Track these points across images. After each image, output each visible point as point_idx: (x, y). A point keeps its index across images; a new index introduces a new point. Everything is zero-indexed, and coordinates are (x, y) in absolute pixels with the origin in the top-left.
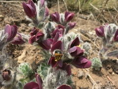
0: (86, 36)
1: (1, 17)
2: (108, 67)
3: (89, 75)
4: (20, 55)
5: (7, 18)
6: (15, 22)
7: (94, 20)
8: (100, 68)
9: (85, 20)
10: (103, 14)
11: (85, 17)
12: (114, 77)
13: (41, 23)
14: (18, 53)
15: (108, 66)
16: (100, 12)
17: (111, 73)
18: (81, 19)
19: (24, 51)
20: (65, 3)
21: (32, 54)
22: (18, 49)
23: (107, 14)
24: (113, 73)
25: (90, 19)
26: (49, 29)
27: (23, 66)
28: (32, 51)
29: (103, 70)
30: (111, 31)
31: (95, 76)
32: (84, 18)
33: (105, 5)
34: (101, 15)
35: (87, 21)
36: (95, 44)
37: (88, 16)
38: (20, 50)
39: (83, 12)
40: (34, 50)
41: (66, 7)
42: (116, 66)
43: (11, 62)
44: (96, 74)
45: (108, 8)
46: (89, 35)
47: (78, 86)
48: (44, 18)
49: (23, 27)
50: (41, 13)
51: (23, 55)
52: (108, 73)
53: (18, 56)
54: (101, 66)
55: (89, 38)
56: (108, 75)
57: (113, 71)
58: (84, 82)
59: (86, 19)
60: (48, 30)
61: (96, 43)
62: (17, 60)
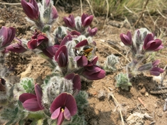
0: (115, 48)
1: (1, 23)
2: (140, 86)
3: (113, 96)
4: (24, 70)
5: (9, 24)
6: (18, 28)
7: (129, 28)
8: (129, 87)
9: (117, 29)
10: (143, 20)
11: (117, 25)
12: (148, 99)
13: (46, 26)
14: (21, 68)
15: (140, 84)
16: (139, 17)
17: (143, 94)
18: (112, 27)
19: (30, 66)
20: (91, 7)
21: (40, 69)
22: (21, 63)
23: (148, 20)
24: (147, 94)
25: (124, 26)
26: (59, 35)
27: (26, 81)
28: (39, 65)
29: (133, 90)
30: (140, 38)
31: (121, 98)
32: (115, 26)
33: (145, 8)
34: (141, 21)
35: (119, 29)
36: (127, 59)
37: (122, 23)
38: (24, 64)
39: (115, 17)
40: (42, 64)
41: (92, 11)
42: (150, 85)
43: (12, 79)
44: (123, 95)
45: (148, 11)
46: (120, 47)
47: (98, 110)
48: (51, 20)
49: (29, 35)
50: (46, 14)
51: (28, 70)
52: (140, 93)
53: (21, 72)
54: (130, 84)
55: (120, 51)
56: (140, 96)
57: (147, 91)
58: (106, 104)
59: (119, 27)
60: (57, 36)
61: (128, 57)
62: (20, 77)
